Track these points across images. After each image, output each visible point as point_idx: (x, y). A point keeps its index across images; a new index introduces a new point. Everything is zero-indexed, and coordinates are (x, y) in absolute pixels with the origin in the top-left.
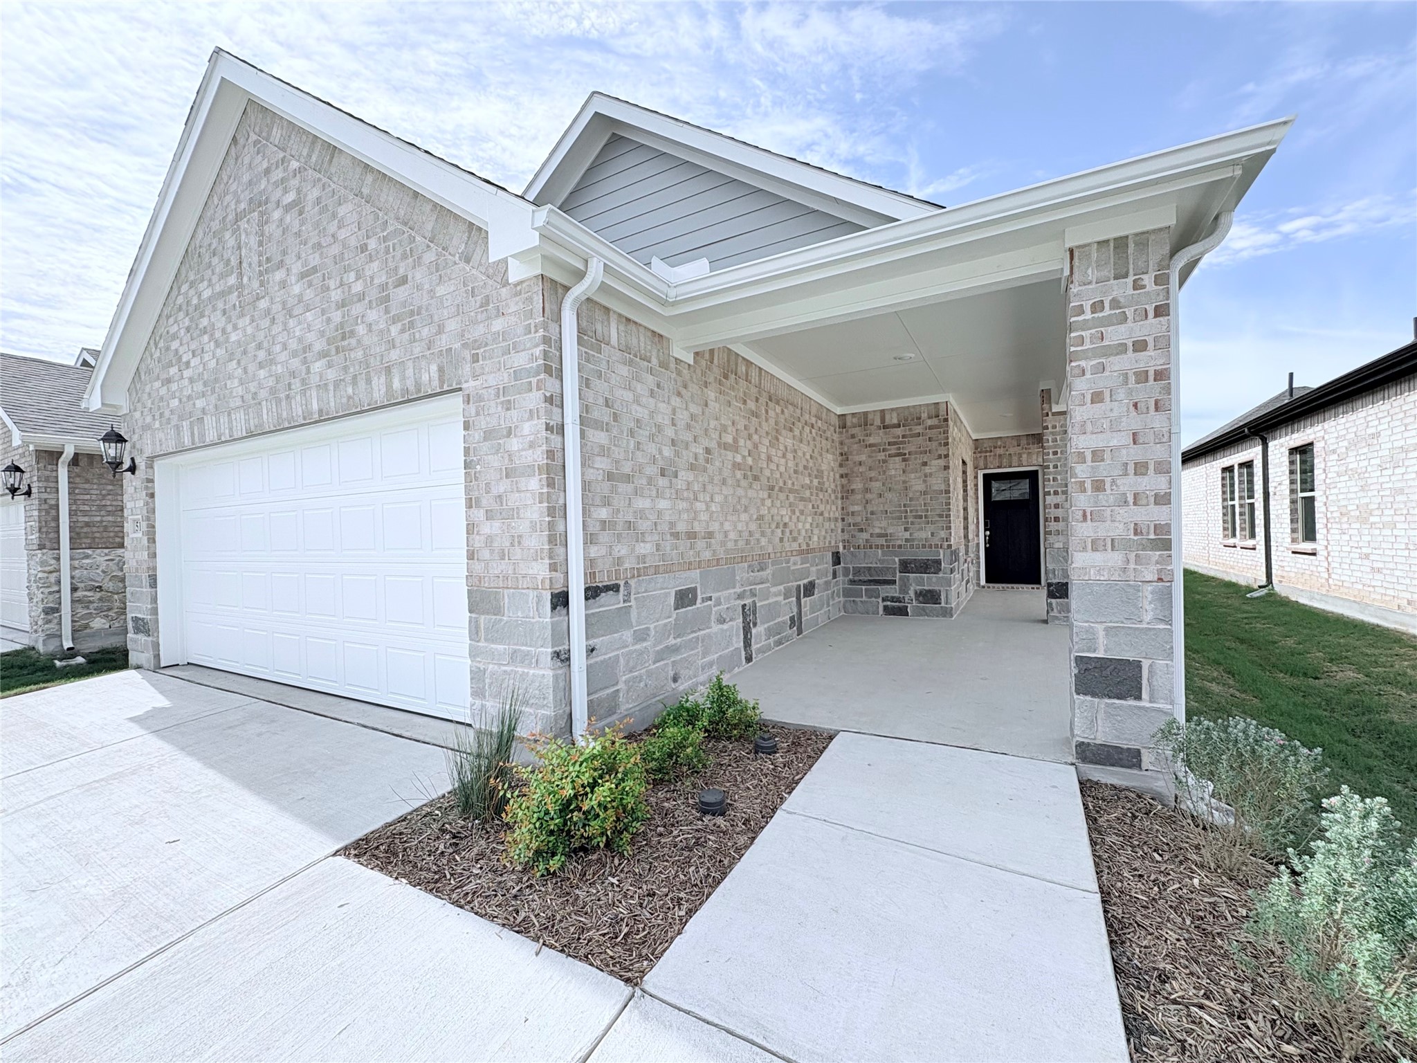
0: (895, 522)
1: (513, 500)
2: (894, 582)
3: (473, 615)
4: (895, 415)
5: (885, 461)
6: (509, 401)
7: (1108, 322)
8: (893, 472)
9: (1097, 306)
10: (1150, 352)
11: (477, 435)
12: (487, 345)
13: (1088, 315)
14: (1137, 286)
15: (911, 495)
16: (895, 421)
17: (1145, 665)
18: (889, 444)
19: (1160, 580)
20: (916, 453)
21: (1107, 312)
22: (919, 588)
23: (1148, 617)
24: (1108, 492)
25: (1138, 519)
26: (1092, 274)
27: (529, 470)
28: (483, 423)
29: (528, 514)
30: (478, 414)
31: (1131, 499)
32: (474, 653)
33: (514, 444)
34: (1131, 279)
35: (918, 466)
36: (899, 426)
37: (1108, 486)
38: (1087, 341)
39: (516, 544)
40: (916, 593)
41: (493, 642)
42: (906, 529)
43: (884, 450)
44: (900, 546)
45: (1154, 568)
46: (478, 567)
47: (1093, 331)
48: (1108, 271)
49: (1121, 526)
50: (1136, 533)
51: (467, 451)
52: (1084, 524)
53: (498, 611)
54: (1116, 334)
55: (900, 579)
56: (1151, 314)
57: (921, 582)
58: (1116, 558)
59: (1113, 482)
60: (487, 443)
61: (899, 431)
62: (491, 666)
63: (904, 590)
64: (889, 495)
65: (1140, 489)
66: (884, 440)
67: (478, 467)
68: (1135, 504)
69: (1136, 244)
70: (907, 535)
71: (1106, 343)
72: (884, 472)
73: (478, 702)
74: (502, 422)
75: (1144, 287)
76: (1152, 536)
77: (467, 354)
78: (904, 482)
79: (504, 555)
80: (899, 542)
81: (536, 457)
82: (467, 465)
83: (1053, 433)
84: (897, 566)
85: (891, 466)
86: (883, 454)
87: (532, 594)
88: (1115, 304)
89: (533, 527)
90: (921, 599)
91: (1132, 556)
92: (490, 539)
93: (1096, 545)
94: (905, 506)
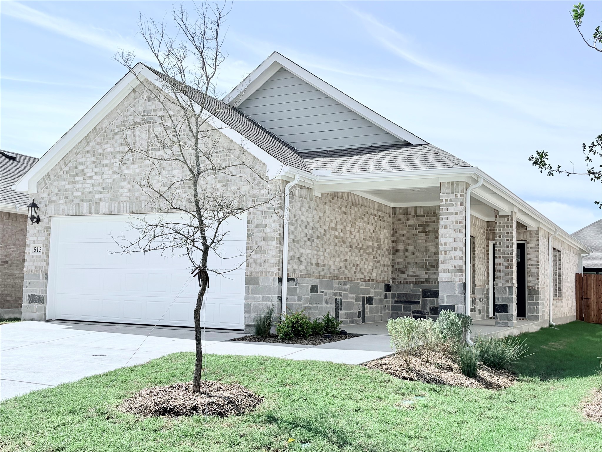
0: (420, 269)
1: (266, 248)
2: (418, 302)
3: (247, 286)
4: (422, 210)
5: (416, 235)
6: (266, 216)
7: (449, 205)
8: (420, 241)
9: (447, 200)
10: (459, 216)
11: (252, 226)
12: (258, 197)
13: (444, 203)
14: (456, 196)
15: (429, 254)
16: (422, 213)
17: (456, 306)
18: (419, 225)
19: (460, 281)
20: (432, 231)
21: (449, 202)
22: (432, 306)
23: (457, 292)
24: (448, 255)
25: (455, 264)
26: (446, 191)
27: (273, 239)
28: (256, 222)
29: (271, 253)
30: (254, 218)
31: (453, 258)
32: (246, 298)
33: (267, 230)
34: (455, 194)
35: (433, 239)
36: (424, 216)
37: (448, 254)
38: (444, 210)
39: (266, 262)
40: (430, 308)
41: (255, 294)
42: (426, 273)
43: (416, 229)
44: (422, 282)
45: (458, 278)
46: (250, 269)
47: (445, 207)
48: (449, 191)
49: (451, 265)
50: (454, 268)
51: (248, 230)
52: (442, 265)
53: (258, 284)
54: (451, 209)
55: (422, 300)
56: (459, 205)
57: (433, 303)
58: (449, 275)
59: (449, 252)
60: (257, 229)
61: (424, 219)
62: (253, 303)
63: (424, 307)
64: (418, 254)
65: (455, 255)
66: (416, 223)
67: (253, 236)
68: (454, 259)
69: (456, 184)
70: (426, 276)
71: (448, 211)
72: (416, 241)
73: (247, 315)
74: (263, 222)
75: (457, 197)
76: (458, 269)
77: (251, 199)
78: (426, 247)
79: (261, 265)
80: (422, 280)
81: (275, 235)
82: (248, 235)
83: (499, 226)
84: (421, 293)
85: (419, 238)
86: (415, 231)
87: (271, 278)
88: (451, 200)
89: (273, 256)
90: (433, 312)
91: (453, 274)
92: (256, 261)
93: (445, 271)
94: (426, 261)
